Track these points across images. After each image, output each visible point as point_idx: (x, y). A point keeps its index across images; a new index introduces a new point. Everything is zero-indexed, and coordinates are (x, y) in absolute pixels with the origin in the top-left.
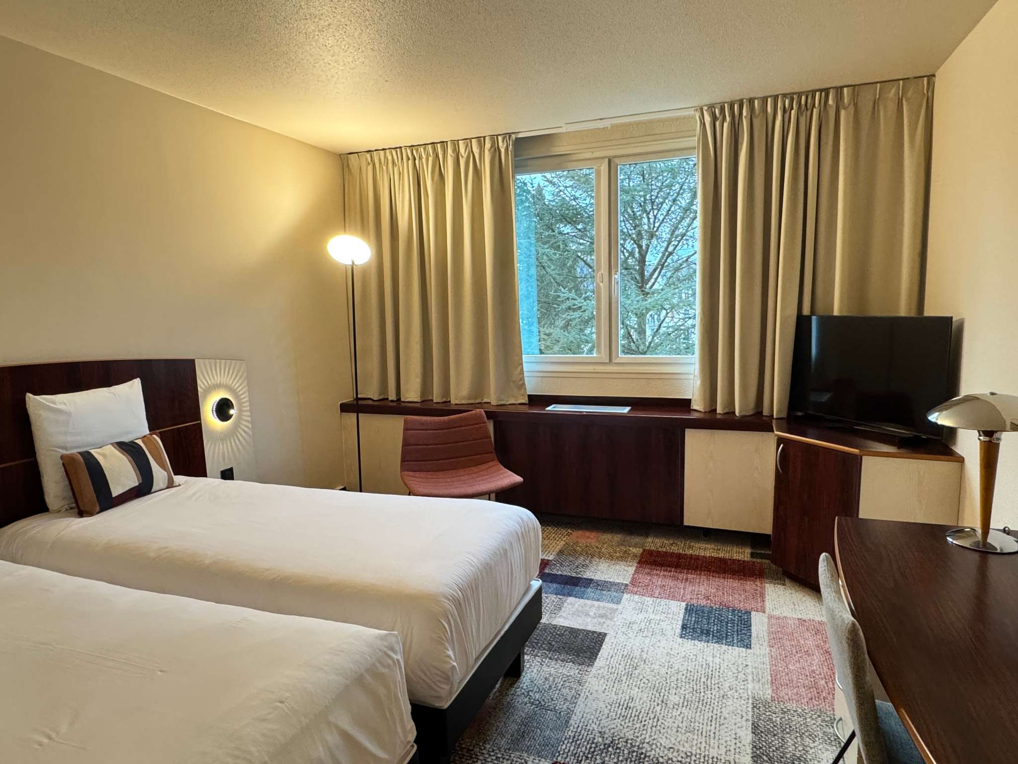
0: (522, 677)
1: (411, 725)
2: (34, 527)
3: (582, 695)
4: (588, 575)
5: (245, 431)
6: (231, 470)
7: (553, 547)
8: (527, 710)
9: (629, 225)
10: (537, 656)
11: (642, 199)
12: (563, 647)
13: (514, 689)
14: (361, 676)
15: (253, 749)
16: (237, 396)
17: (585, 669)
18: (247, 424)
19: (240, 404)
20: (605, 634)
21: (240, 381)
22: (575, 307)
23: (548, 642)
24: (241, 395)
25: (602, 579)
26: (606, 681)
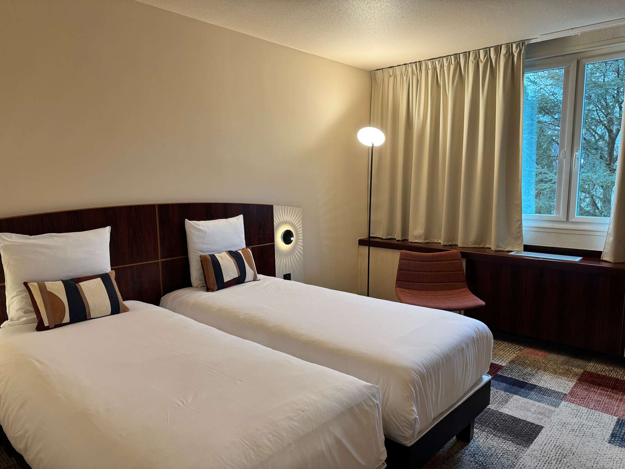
0: (471, 443)
1: (384, 449)
2: (184, 294)
3: (517, 466)
4: (533, 381)
5: (299, 251)
6: (289, 275)
7: (507, 357)
8: (472, 466)
9: (601, 113)
10: (484, 431)
11: (616, 92)
12: (505, 429)
13: (464, 450)
14: (353, 407)
15: (284, 434)
16: (296, 229)
17: (522, 448)
18: (300, 247)
19: (297, 234)
20: (542, 427)
21: (299, 220)
22: (546, 180)
23: (494, 423)
24: (298, 229)
25: (545, 386)
26: (538, 461)
